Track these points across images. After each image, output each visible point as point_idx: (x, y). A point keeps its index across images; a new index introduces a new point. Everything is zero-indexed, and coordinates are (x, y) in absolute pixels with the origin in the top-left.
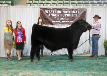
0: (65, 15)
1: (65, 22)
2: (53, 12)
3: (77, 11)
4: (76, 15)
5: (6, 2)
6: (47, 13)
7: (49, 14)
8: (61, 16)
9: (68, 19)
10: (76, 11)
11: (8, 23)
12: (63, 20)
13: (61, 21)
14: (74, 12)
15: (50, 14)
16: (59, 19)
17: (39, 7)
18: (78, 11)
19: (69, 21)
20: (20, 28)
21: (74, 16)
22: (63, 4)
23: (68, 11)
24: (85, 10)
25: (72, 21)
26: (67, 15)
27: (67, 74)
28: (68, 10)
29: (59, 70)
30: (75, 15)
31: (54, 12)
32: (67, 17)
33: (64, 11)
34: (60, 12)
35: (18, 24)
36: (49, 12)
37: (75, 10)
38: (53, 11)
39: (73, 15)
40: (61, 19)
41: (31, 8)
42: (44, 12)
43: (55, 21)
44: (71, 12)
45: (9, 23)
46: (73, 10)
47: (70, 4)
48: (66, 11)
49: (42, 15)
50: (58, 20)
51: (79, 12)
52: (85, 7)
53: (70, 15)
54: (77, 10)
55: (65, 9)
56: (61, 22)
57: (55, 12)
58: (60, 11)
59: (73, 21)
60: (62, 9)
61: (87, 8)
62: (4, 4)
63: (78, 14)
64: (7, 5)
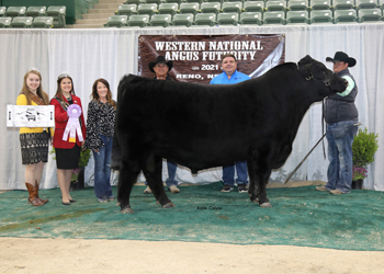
0: (216, 57)
2: (178, 46)
3: (256, 44)
4: (252, 56)
5: (50, 9)
7: (168, 53)
8: (204, 59)
10: (253, 43)
11: (31, 80)
12: (211, 72)
13: (205, 74)
14: (245, 44)
16: (198, 68)
18: (259, 42)
23: (226, 43)
24: (280, 39)
28: (226, 40)
30: (249, 56)
31: (183, 46)
33: (212, 44)
34: (202, 45)
36: (167, 46)
37: (250, 38)
38: (181, 44)
39: (242, 57)
40: (205, 67)
41: (112, 35)
42: (150, 46)
43: (184, 76)
44: (237, 45)
45: (34, 82)
46: (241, 38)
48: (220, 43)
50: (195, 72)
51: (261, 44)
52: (280, 29)
54: (255, 39)
55: (217, 38)
56: (205, 77)
57: (186, 46)
58: (200, 43)
60: (208, 37)
61: (286, 33)
62: (43, 15)
63: (258, 52)
64: (49, 21)
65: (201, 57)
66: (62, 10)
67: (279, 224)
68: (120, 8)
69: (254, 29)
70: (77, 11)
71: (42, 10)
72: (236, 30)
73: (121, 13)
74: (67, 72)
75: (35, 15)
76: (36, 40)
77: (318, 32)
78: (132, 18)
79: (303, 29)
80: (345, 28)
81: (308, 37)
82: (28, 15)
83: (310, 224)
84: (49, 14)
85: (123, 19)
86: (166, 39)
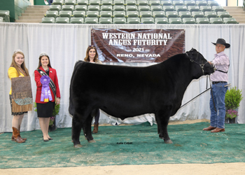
0: (142, 43)
1: (143, 55)
2: (117, 36)
3: (167, 35)
4: (165, 42)
6: (105, 40)
7: (111, 40)
8: (135, 44)
9: (148, 50)
10: (165, 34)
11: (18, 58)
12: (139, 53)
13: (135, 54)
14: (160, 35)
15: (113, 40)
16: (130, 50)
17: (90, 26)
18: (169, 34)
19: (151, 55)
20: (46, 69)
21: (161, 44)
23: (149, 34)
24: (182, 32)
25: (157, 54)
26: (146, 42)
28: (149, 32)
30: (163, 43)
31: (121, 36)
32: (146, 47)
33: (140, 35)
35: (42, 61)
36: (110, 36)
37: (164, 32)
38: (119, 34)
39: (159, 43)
40: (135, 50)
41: (73, 28)
43: (122, 55)
44: (156, 36)
45: (20, 59)
46: (158, 31)
48: (145, 34)
50: (129, 53)
51: (171, 35)
52: (181, 27)
53: (153, 43)
54: (167, 32)
55: (143, 31)
56: (136, 56)
57: (123, 36)
58: (132, 34)
59: (159, 55)
60: (137, 30)
61: (185, 29)
63: (168, 40)
64: (1, 20)
65: (132, 43)
66: (7, 13)
68: (48, 13)
69: (165, 27)
72: (155, 26)
73: (49, 16)
77: (205, 29)
78: (57, 19)
79: (196, 27)
80: (221, 27)
81: (199, 31)
86: (109, 32)
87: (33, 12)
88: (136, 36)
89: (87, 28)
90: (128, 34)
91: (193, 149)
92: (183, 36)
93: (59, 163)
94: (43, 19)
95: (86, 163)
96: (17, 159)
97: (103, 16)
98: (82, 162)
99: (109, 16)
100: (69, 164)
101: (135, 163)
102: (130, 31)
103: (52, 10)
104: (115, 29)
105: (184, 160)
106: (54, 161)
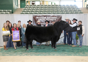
5: (8, 10)
6: (37, 19)
14: (54, 17)
15: (39, 19)
19: (51, 23)
22: (47, 12)
24: (61, 17)
26: (50, 20)
27: (51, 53)
29: (46, 52)
30: (55, 20)
34: (46, 17)
37: (55, 16)
38: (41, 17)
42: (35, 18)
43: (42, 24)
44: (53, 18)
45: (6, 25)
46: (53, 16)
47: (51, 11)
49: (34, 20)
53: (52, 20)
54: (56, 16)
55: (49, 16)
61: (62, 15)
62: (7, 12)
63: (57, 19)
64: (9, 13)
65: (45, 20)
66: (11, 11)
67: (67, 52)
68: (23, 10)
69: (56, 15)
70: (14, 11)
71: (7, 11)
72: (52, 15)
73: (23, 11)
74: (15, 23)
75: (5, 11)
76: (12, 16)
77: (68, 15)
78: (26, 12)
79: (65, 15)
82: (4, 11)
83: (73, 51)
84: (8, 11)
85: (24, 12)
86: (38, 16)
87: (19, 10)
88: (47, 18)
89: (32, 15)
90: (44, 17)
91: (60, 52)
92: (61, 18)
93: (19, 55)
94: (21, 12)
95: (27, 55)
96: (8, 54)
97: (40, 11)
98: (26, 55)
99: (42, 11)
100: (22, 55)
101: (41, 55)
102: (45, 16)
103: (24, 9)
104: (40, 15)
105: (56, 55)
106: (18, 54)
